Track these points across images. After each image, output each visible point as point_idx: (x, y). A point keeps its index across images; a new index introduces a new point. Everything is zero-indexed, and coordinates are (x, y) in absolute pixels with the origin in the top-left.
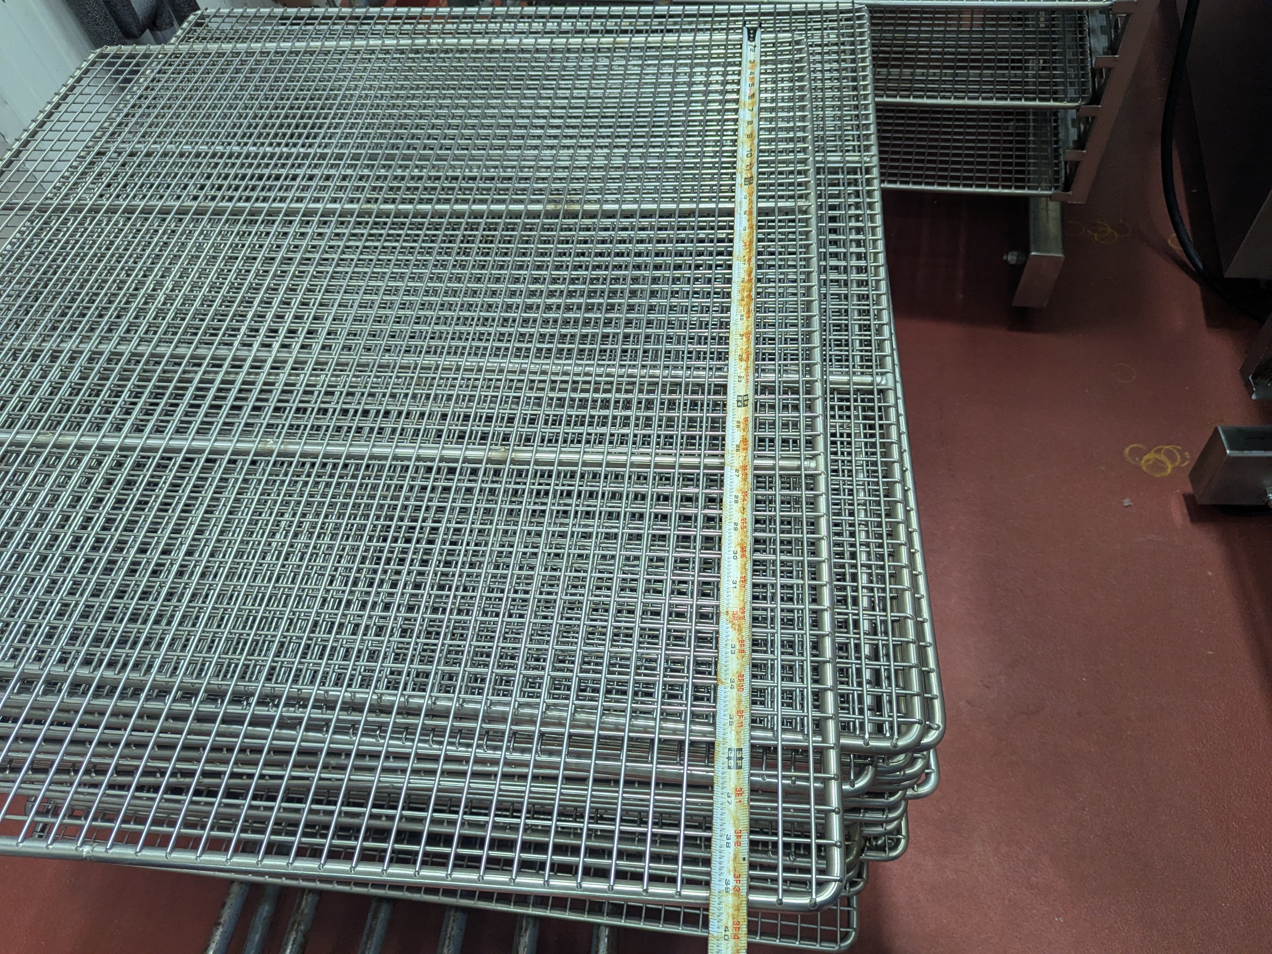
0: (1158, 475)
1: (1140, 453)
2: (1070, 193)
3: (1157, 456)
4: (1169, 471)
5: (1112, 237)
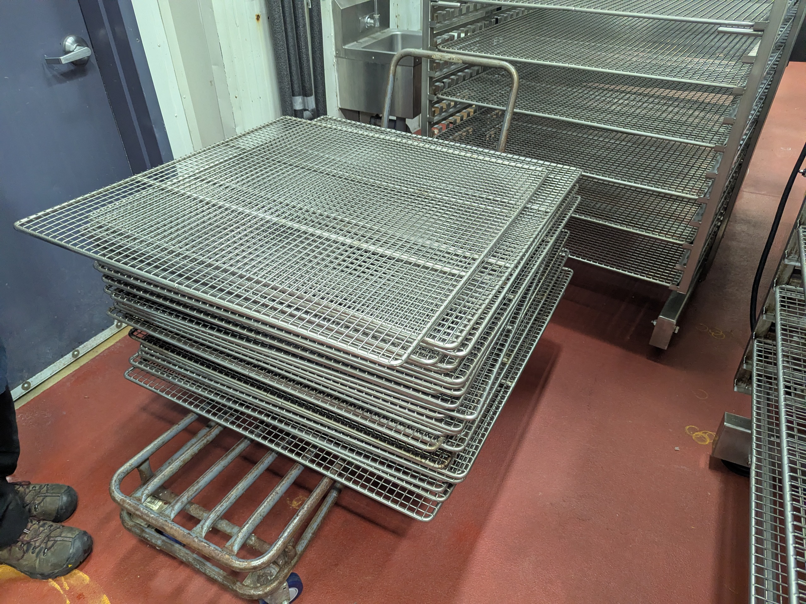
0: (699, 443)
1: (695, 431)
2: (679, 287)
3: (703, 435)
4: (707, 443)
5: (722, 336)
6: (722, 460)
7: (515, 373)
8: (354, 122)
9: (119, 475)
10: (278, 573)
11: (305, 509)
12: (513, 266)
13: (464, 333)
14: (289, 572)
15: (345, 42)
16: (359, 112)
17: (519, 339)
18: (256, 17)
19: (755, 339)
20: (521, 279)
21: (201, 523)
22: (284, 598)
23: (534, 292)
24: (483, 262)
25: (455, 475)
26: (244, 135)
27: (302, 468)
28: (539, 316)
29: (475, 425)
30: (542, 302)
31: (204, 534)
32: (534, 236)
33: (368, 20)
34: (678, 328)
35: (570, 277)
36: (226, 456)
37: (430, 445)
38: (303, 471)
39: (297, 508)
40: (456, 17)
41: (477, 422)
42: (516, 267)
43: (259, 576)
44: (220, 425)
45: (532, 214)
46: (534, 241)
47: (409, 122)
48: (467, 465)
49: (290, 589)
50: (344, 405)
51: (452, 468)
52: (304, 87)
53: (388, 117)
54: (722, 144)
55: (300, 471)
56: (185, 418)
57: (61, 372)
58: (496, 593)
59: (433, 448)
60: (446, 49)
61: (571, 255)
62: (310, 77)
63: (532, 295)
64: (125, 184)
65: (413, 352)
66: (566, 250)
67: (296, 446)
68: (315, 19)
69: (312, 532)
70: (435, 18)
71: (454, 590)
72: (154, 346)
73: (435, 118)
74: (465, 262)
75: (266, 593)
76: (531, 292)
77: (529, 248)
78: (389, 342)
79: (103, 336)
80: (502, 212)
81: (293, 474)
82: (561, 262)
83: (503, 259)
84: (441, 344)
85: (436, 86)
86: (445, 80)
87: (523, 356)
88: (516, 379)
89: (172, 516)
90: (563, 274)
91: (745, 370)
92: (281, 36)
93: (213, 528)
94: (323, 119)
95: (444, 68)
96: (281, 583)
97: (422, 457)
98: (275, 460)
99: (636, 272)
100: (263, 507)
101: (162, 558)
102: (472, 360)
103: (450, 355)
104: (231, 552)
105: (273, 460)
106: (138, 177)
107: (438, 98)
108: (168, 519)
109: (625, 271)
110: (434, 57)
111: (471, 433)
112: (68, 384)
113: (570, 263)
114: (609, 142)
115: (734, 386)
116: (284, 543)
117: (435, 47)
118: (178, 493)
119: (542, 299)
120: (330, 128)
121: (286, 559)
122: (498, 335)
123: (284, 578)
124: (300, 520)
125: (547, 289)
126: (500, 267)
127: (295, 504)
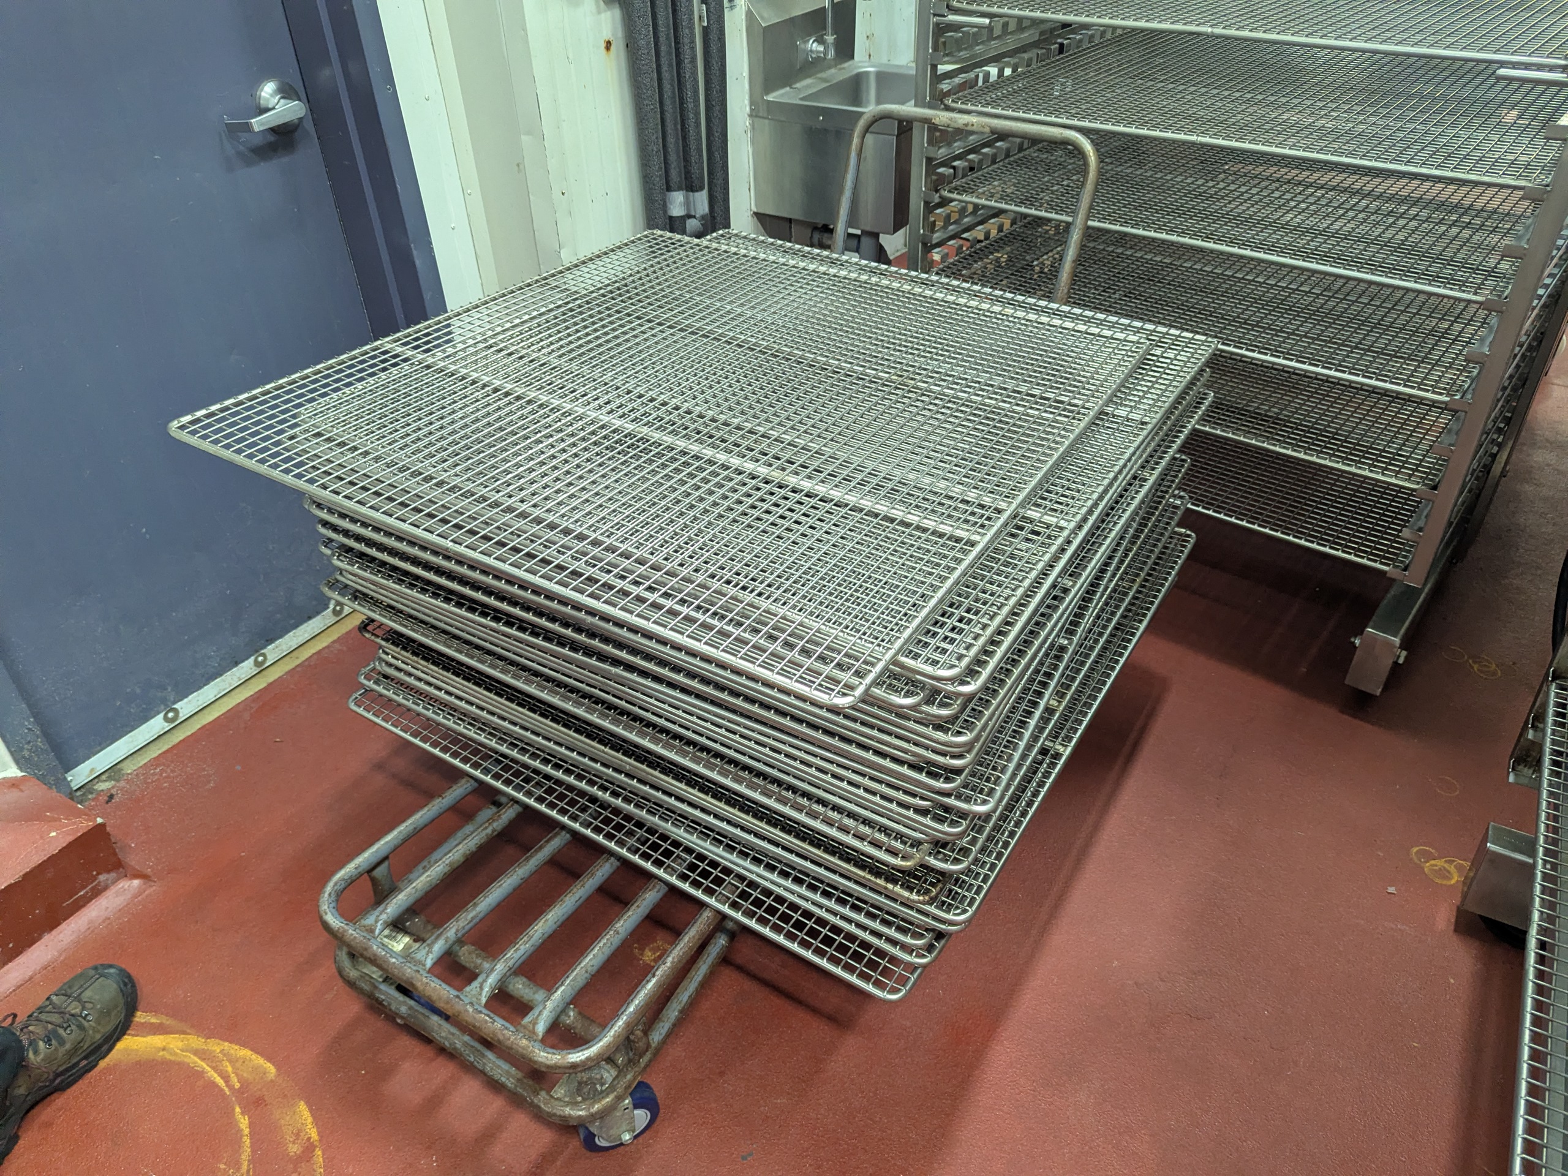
0: (1437, 881)
1: (1430, 857)
2: (1407, 573)
3: (1446, 866)
4: (1453, 882)
5: (1494, 673)
6: (1481, 917)
7: (1072, 728)
8: (780, 242)
9: (336, 884)
10: (614, 1080)
11: (668, 964)
12: (1072, 525)
13: (973, 651)
14: (635, 1079)
15: (768, 88)
16: (790, 220)
17: (1083, 663)
18: (604, 45)
19: (1552, 681)
20: (1089, 550)
21: (480, 979)
22: (624, 1128)
23: (1114, 575)
24: (1015, 517)
25: (950, 917)
26: (576, 266)
27: (664, 889)
28: (1124, 621)
29: (991, 824)
30: (1131, 594)
31: (484, 1000)
32: (1117, 469)
33: (814, 46)
34: (1404, 653)
35: (1189, 546)
36: (527, 860)
37: (904, 858)
38: (665, 896)
39: (652, 964)
40: (982, 43)
41: (994, 819)
42: (1080, 527)
43: (580, 1083)
44: (516, 801)
45: (1114, 426)
46: (1115, 478)
47: (884, 239)
48: (973, 900)
49: (636, 1112)
50: (745, 775)
51: (944, 903)
52: (688, 174)
53: (846, 229)
54: (1499, 296)
55: (660, 895)
56: (455, 787)
57: (233, 693)
58: (1022, 1144)
59: (909, 864)
60: (959, 105)
61: (1193, 504)
62: (701, 156)
63: (1110, 581)
64: (362, 355)
65: (876, 683)
66: (1182, 494)
67: (655, 847)
68: (714, 48)
69: (679, 1008)
70: (941, 46)
71: (943, 1135)
72: (403, 652)
73: (936, 235)
74: (981, 516)
75: (592, 1115)
76: (1109, 574)
77: (1106, 491)
78: (832, 661)
79: (309, 629)
80: (1057, 421)
81: (649, 898)
82: (1171, 518)
83: (1056, 511)
84: (928, 669)
85: (939, 174)
86: (956, 163)
87: (1089, 697)
88: (1074, 740)
89: (429, 963)
90: (1175, 541)
91: (1533, 742)
92: (650, 80)
93: (500, 989)
94: (722, 236)
95: (956, 141)
96: (620, 1098)
97: (887, 880)
98: (613, 874)
99: (1321, 541)
100: (591, 956)
101: (406, 1042)
102: (987, 701)
103: (945, 690)
104: (531, 1035)
105: (611, 871)
106: (386, 343)
107: (941, 197)
108: (420, 968)
109: (1301, 538)
110: (936, 121)
111: (982, 838)
112: (247, 716)
113: (1189, 519)
114: (1276, 285)
115: (1509, 773)
116: (628, 1024)
117: (938, 100)
118: (439, 923)
119: (1130, 588)
120: (735, 254)
121: (631, 1054)
122: (1040, 655)
123: (626, 1088)
124: (659, 985)
125: (1141, 569)
126: (1048, 526)
127: (648, 956)
